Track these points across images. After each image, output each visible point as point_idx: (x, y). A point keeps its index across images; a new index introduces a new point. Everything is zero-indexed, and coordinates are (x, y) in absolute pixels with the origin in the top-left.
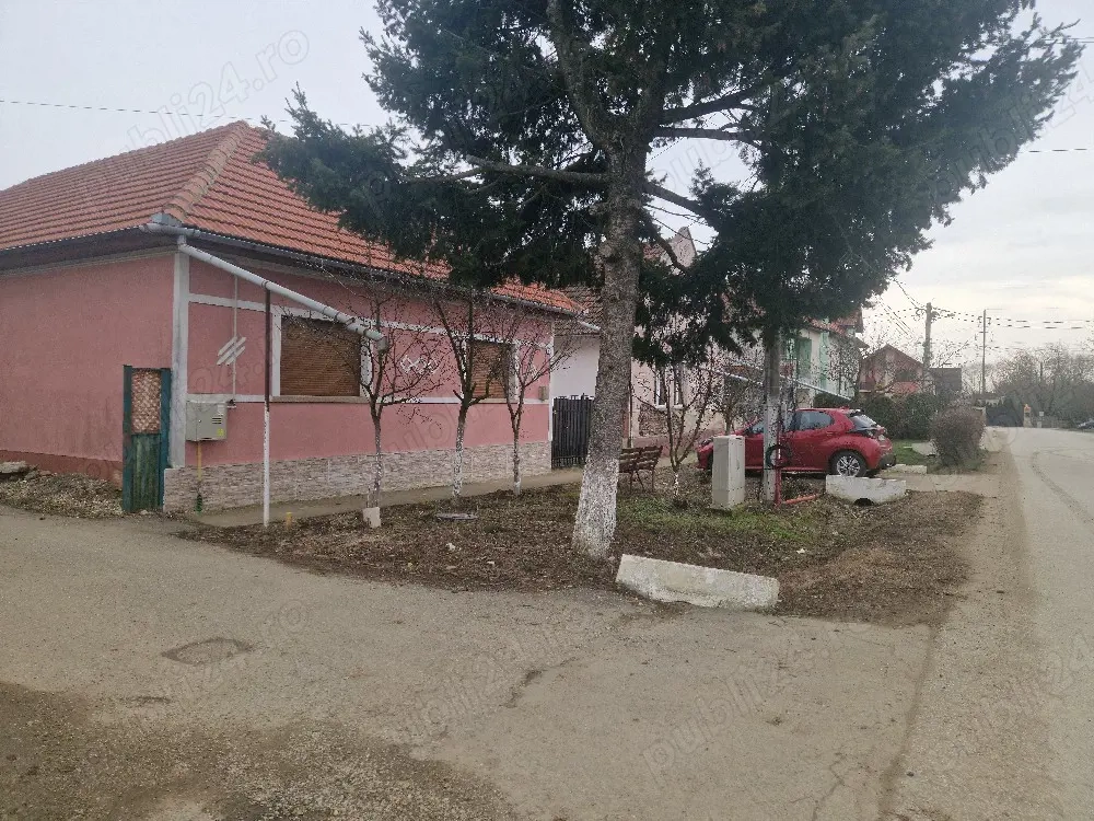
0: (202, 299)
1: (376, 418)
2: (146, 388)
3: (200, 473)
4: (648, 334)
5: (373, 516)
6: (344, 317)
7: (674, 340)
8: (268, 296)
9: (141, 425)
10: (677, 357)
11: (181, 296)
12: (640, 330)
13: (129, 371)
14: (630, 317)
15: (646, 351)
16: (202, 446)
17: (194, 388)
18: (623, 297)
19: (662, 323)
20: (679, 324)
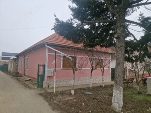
0: (50, 54)
1: (74, 73)
2: (41, 68)
3: (49, 82)
4: (129, 56)
5: (73, 92)
6: (66, 55)
7: (136, 57)
8: (56, 52)
9: (40, 74)
10: (137, 61)
11: (47, 53)
12: (127, 55)
13: (39, 65)
14: (123, 51)
15: (129, 60)
16: (49, 77)
17: (48, 68)
18: (121, 46)
19: (132, 53)
20: (137, 53)
